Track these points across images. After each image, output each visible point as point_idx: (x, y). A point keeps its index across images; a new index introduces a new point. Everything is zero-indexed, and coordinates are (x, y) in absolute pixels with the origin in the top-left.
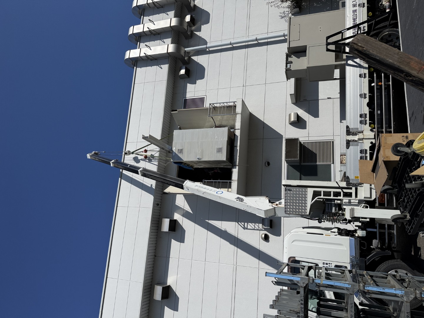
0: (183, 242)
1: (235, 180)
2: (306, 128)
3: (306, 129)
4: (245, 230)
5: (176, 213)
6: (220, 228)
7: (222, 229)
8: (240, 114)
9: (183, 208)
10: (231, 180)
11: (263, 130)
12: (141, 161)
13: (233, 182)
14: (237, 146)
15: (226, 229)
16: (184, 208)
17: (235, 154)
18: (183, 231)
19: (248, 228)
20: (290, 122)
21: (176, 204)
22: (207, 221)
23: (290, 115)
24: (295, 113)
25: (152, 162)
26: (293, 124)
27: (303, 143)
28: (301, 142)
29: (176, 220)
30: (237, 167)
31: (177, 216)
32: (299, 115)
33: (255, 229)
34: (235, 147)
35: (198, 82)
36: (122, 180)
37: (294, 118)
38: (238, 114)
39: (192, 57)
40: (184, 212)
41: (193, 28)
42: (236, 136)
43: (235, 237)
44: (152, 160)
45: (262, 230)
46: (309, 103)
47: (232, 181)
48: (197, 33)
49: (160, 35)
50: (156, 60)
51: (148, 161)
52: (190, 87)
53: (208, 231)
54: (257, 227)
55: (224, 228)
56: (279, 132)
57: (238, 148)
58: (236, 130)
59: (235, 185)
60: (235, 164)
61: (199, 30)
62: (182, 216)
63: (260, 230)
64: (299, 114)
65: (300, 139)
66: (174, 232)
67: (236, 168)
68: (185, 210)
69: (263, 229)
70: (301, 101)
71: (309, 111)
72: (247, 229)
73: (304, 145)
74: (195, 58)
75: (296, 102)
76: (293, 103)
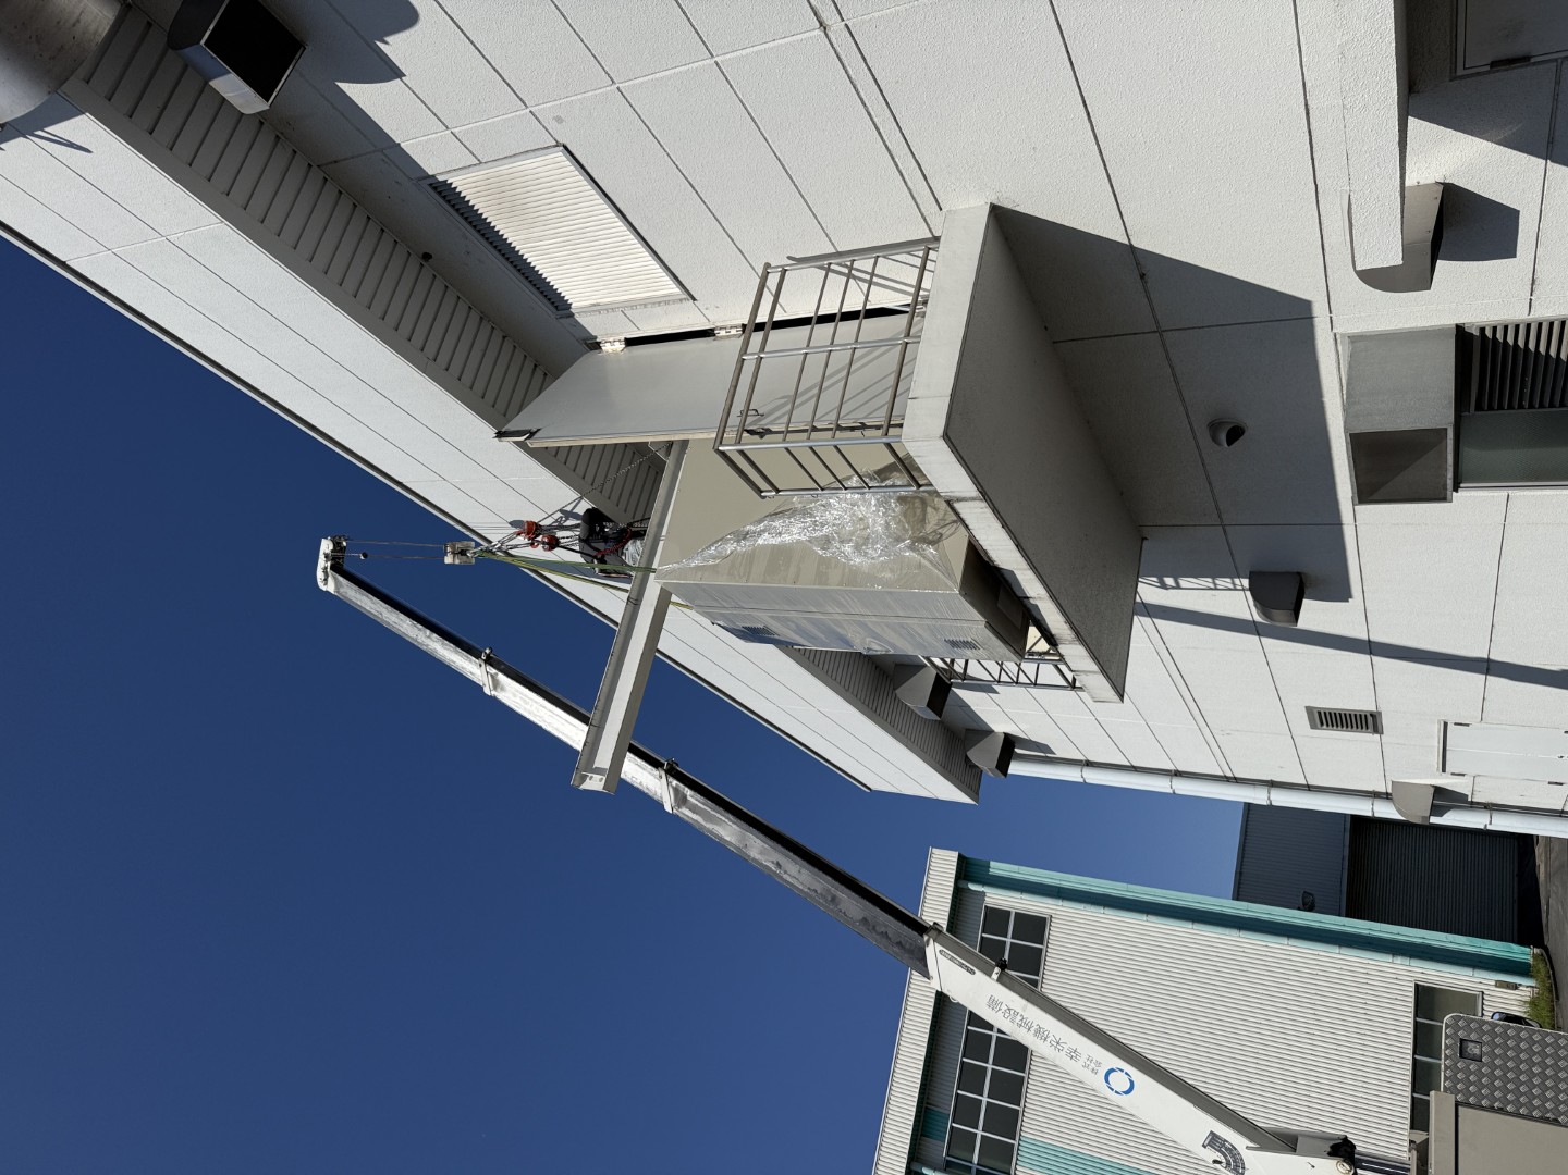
2: (1508, 253)
46: (1557, 83)
71: (1551, 142)
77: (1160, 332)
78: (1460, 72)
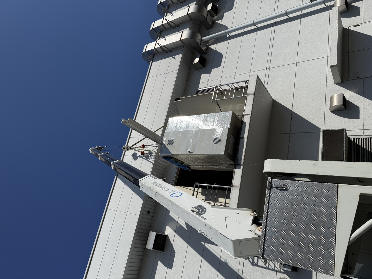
0: (171, 268)
1: (236, 187)
3: (359, 118)
4: (254, 267)
5: (168, 226)
6: (219, 257)
7: (222, 259)
8: (252, 94)
9: (177, 220)
10: (231, 186)
11: (291, 121)
12: (138, 157)
13: (234, 189)
14: (243, 138)
15: (226, 260)
16: (178, 222)
17: (240, 149)
18: (173, 253)
19: (259, 264)
20: (332, 109)
21: (170, 214)
22: (203, 243)
23: (332, 99)
24: (339, 95)
25: (148, 160)
26: (337, 111)
27: (354, 139)
28: (351, 137)
29: (166, 236)
30: (242, 167)
31: (169, 231)
32: (347, 99)
33: (270, 267)
34: (241, 139)
35: (214, 71)
36: (118, 178)
37: (339, 101)
38: (249, 95)
39: (210, 46)
40: (178, 226)
41: (215, 17)
42: (243, 124)
43: (238, 275)
44: (149, 158)
45: (280, 272)
46: (363, 82)
47: (232, 188)
48: (219, 22)
49: (178, 27)
50: (171, 51)
51: (145, 158)
52: (204, 77)
53: (203, 259)
54: (273, 266)
55: (225, 259)
56: (314, 124)
57: (245, 140)
58: (245, 116)
59: (235, 193)
60: (239, 163)
61: (222, 18)
62: (174, 231)
63: (277, 271)
64: (346, 97)
65: (349, 134)
66: (162, 252)
67: (240, 169)
68: (179, 224)
69: (282, 271)
71: (363, 93)
72: (257, 265)
73: (355, 142)
74: (213, 47)
75: (342, 81)
76: (337, 83)
77: (290, 133)
78: (349, 79)
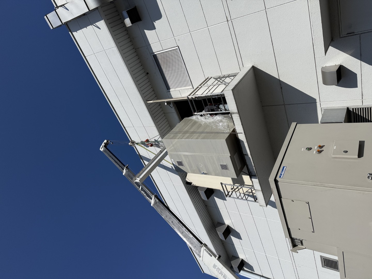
1: (259, 190)
2: (356, 86)
8: (236, 113)
11: (282, 91)
13: (257, 192)
17: (248, 164)
27: (353, 109)
28: (350, 107)
34: (245, 156)
35: (157, 24)
38: (233, 113)
42: (241, 143)
46: (360, 40)
56: (308, 94)
57: (250, 156)
58: (239, 134)
67: (255, 178)
70: (341, 36)
75: (332, 39)
77: (284, 105)
